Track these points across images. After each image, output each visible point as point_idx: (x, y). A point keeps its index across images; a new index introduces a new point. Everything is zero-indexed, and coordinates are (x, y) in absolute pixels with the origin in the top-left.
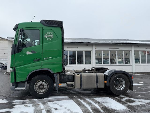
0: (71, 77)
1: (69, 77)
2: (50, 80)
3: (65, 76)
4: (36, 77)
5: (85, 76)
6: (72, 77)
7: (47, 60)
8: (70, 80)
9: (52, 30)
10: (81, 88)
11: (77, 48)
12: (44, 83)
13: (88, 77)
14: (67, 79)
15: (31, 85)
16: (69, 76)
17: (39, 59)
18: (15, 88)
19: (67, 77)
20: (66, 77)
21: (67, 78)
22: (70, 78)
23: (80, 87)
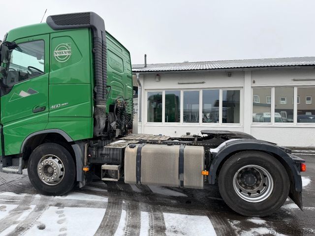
0: (115, 152)
1: (111, 152)
2: (66, 157)
3: (102, 150)
4: (40, 148)
5: (148, 151)
6: (118, 152)
7: (57, 109)
8: (113, 159)
9: (70, 37)
10: (137, 182)
11: (203, 83)
12: (56, 161)
13: (157, 155)
14: (106, 157)
15: (31, 165)
16: (112, 149)
17: (42, 108)
18: (4, 167)
19: (106, 153)
20: (104, 152)
21: (108, 155)
22: (113, 154)
23: (135, 180)
